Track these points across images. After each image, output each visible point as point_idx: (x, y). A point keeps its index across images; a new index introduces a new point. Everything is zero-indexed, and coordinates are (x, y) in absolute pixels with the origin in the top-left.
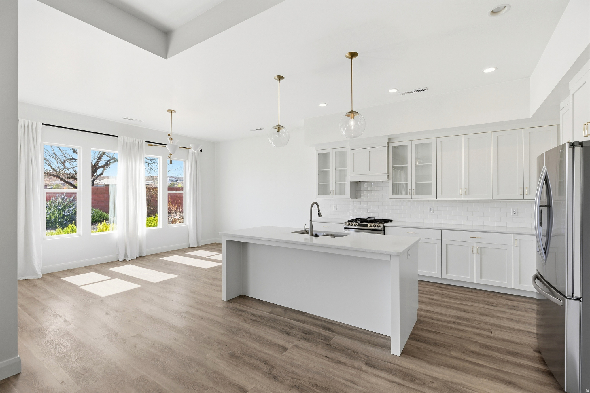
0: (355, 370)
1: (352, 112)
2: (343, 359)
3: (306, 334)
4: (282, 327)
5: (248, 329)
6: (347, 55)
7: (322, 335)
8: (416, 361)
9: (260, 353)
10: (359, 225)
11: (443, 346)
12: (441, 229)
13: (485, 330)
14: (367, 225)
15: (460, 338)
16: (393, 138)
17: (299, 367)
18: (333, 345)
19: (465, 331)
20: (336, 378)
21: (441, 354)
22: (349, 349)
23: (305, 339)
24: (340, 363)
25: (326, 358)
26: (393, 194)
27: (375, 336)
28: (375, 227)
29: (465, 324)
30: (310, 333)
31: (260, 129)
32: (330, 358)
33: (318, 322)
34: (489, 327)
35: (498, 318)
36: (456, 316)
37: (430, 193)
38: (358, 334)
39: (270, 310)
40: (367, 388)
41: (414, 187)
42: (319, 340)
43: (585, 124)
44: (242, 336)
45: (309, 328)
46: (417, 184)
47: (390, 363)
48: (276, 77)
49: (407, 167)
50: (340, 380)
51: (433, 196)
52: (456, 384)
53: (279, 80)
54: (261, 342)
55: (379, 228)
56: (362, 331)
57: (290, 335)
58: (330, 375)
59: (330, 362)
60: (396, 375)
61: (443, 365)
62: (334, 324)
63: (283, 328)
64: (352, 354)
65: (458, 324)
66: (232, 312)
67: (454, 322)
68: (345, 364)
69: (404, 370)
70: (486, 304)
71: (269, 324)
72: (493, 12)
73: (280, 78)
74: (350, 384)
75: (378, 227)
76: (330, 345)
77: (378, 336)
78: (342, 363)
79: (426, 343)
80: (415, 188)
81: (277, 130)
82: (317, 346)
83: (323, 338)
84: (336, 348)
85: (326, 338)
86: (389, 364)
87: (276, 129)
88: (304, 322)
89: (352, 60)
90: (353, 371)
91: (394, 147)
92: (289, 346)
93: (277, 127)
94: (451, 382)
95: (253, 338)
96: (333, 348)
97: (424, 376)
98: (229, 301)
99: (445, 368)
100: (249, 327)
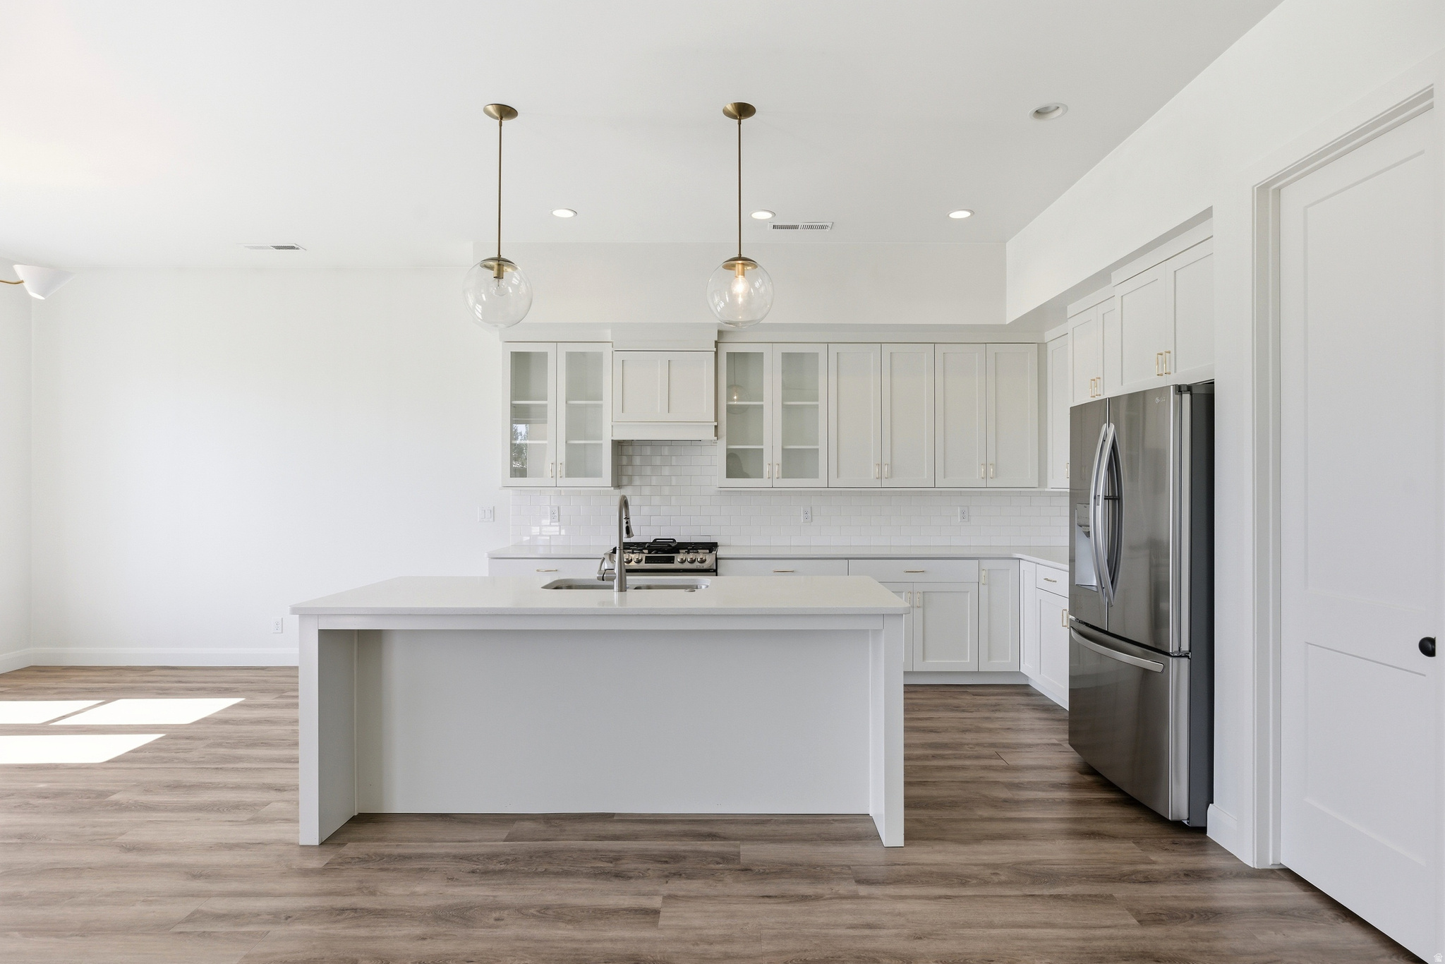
0: (849, 901)
1: (740, 258)
2: (805, 888)
3: (666, 862)
4: (590, 865)
5: (491, 898)
6: (730, 108)
7: (706, 853)
8: (938, 847)
9: (595, 945)
10: (648, 560)
11: (953, 804)
12: (846, 559)
13: (990, 757)
14: (671, 560)
15: (967, 782)
16: (726, 331)
17: (728, 939)
18: (756, 869)
19: (963, 768)
20: (832, 932)
21: (966, 820)
22: (797, 865)
23: (675, 874)
24: (804, 898)
25: (767, 900)
26: (728, 476)
27: (823, 822)
28: (693, 561)
29: (954, 754)
30: (675, 857)
31: (293, 248)
32: (776, 897)
33: (670, 828)
34: (992, 751)
35: (990, 730)
36: (926, 744)
37: (816, 476)
38: (783, 827)
39: (504, 832)
40: (902, 925)
41: (778, 457)
42: (712, 866)
43: (1161, 354)
44: (492, 921)
45: (667, 847)
46: (785, 452)
47: (899, 864)
48: (491, 109)
49: (763, 408)
50: (839, 931)
51: (821, 481)
52: (1029, 863)
53: (501, 119)
54: (569, 918)
55: (705, 566)
56: (786, 818)
57: (631, 878)
58: (811, 930)
59: (785, 903)
60: (928, 883)
61: (984, 839)
62: (712, 820)
63: (592, 867)
64: (814, 873)
65: (943, 757)
66: (379, 869)
67: (933, 756)
68: (817, 898)
69: (934, 869)
70: (952, 710)
71: (541, 869)
72: (1039, 113)
73: (506, 112)
74: (867, 932)
75: (703, 561)
76: (750, 870)
77: (828, 820)
78: (811, 896)
79: (924, 808)
80: (780, 461)
81: (494, 273)
82: (722, 881)
83: (718, 859)
84: (767, 871)
85: (724, 858)
86: (898, 867)
87: (491, 268)
88: (635, 837)
89: (740, 124)
90: (847, 905)
91: (732, 356)
92: (656, 902)
93: (494, 264)
94: (1019, 864)
95: (534, 916)
96: (759, 873)
97: (976, 868)
98: (329, 841)
99: (990, 842)
100: (491, 893)
